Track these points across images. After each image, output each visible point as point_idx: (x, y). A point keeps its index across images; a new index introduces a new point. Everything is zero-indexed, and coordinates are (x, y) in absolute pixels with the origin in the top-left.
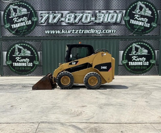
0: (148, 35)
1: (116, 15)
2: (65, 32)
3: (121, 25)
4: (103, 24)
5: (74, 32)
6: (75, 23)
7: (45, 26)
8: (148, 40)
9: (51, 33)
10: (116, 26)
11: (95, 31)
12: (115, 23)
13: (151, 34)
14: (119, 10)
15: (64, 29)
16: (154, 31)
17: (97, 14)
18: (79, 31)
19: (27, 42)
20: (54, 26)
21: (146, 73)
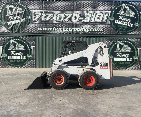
0: (131, 34)
1: (102, 15)
2: (56, 29)
3: (107, 24)
4: (90, 23)
5: (64, 30)
6: (66, 22)
7: (38, 23)
8: (131, 38)
9: (44, 30)
10: (102, 25)
11: (83, 29)
12: (102, 23)
13: (134, 33)
14: (105, 11)
15: (55, 26)
16: (136, 31)
17: (85, 15)
18: (68, 29)
19: (21, 37)
20: (47, 24)
21: (129, 68)
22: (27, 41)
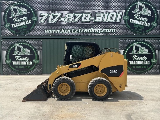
0: (148, 35)
1: (115, 14)
2: (65, 31)
3: (121, 24)
4: (102, 23)
5: (74, 32)
6: (75, 23)
7: (45, 25)
8: (148, 39)
9: (51, 32)
10: (115, 25)
11: (95, 31)
12: (115, 23)
13: (151, 33)
14: (119, 9)
15: (64, 28)
16: (154, 31)
17: (97, 14)
18: (78, 31)
19: (27, 41)
20: (54, 25)
21: (147, 72)
22: (34, 44)
